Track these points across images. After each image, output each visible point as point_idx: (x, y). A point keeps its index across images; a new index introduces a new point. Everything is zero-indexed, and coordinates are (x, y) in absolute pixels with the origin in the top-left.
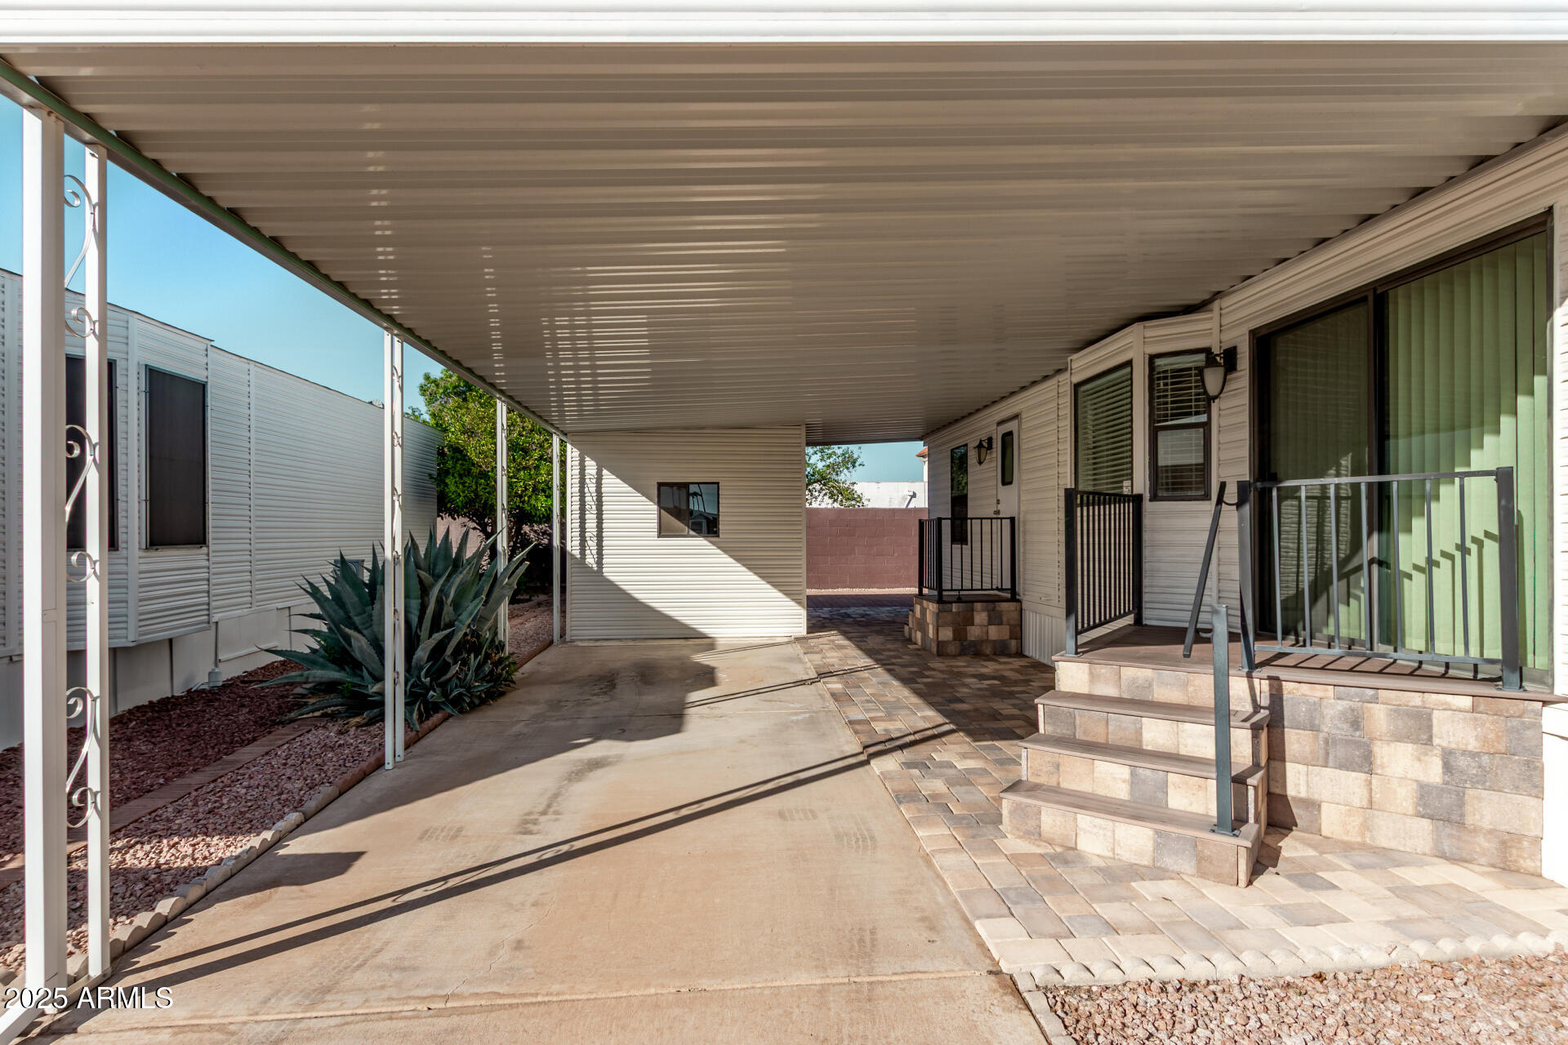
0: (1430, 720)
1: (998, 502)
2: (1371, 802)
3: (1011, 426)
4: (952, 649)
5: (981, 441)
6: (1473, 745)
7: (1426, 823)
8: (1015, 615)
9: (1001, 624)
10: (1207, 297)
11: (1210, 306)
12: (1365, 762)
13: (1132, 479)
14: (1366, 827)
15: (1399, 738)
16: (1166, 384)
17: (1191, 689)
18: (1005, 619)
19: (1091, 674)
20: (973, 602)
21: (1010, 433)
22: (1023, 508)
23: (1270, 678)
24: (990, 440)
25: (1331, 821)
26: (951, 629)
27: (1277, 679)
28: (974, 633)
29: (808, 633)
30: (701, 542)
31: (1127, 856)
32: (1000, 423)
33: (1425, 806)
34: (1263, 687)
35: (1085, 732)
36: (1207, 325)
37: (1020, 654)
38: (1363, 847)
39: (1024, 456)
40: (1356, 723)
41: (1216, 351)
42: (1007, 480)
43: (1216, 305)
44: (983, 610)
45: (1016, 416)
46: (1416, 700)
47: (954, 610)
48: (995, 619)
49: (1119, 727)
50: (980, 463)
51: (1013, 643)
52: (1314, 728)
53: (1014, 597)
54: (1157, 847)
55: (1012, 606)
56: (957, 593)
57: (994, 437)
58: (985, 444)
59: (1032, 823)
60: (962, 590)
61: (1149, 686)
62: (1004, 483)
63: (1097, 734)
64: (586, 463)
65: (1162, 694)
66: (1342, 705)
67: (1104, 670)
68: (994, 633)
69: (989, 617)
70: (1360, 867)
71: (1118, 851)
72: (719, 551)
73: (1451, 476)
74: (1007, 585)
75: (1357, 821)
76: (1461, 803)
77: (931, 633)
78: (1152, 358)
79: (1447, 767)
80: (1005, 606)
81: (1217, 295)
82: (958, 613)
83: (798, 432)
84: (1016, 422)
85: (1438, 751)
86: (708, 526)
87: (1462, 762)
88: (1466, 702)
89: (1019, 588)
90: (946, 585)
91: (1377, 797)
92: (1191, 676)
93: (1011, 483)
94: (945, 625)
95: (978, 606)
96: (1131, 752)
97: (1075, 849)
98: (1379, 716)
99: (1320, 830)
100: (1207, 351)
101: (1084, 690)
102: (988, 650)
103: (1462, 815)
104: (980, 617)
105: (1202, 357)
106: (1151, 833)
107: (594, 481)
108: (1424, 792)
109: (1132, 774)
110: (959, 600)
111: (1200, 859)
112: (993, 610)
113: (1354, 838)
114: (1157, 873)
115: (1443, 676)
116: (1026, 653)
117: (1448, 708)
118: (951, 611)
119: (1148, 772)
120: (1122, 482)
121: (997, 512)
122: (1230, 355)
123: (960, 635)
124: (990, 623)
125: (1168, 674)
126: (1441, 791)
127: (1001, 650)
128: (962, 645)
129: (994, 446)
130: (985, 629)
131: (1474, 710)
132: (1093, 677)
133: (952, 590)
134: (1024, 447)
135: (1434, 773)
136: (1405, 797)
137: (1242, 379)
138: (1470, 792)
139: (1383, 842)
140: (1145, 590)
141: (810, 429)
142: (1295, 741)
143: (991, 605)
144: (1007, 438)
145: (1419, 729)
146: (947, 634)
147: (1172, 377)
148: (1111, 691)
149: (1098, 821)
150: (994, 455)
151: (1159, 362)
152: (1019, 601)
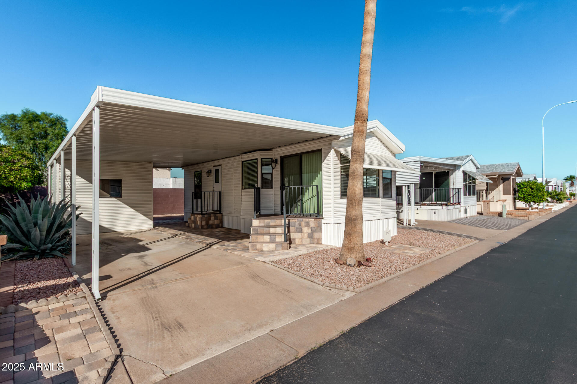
0: (309, 223)
1: (214, 187)
2: (302, 237)
3: (219, 168)
4: (205, 227)
5: (208, 171)
6: (314, 226)
7: (309, 239)
8: (221, 217)
9: (218, 219)
10: (272, 148)
11: (272, 150)
12: (301, 231)
13: (258, 184)
14: (302, 241)
15: (306, 226)
16: (264, 164)
17: (276, 222)
18: (218, 218)
19: (259, 222)
20: (210, 214)
21: (218, 170)
22: (222, 189)
23: (288, 219)
24: (211, 171)
25: (297, 241)
26: (205, 222)
27: (289, 219)
28: (211, 222)
29: (154, 227)
30: (114, 199)
31: (271, 249)
32: (214, 166)
33: (309, 236)
34: (287, 221)
35: (260, 232)
36: (271, 154)
37: (222, 227)
38: (301, 244)
39: (222, 176)
40: (300, 225)
41: (273, 159)
42: (217, 181)
43: (273, 150)
44: (213, 216)
45: (220, 165)
46: (307, 220)
47: (206, 216)
48: (216, 218)
49: (266, 230)
50: (208, 177)
51: (221, 224)
52: (295, 227)
53: (220, 212)
54: (276, 247)
55: (220, 215)
56: (206, 212)
57: (212, 170)
58: (209, 171)
59: (255, 248)
60: (207, 211)
61: (269, 223)
62: (216, 182)
63: (262, 232)
64: (66, 171)
65: (272, 224)
66: (298, 222)
67: (261, 221)
68: (216, 222)
69: (215, 218)
70: (302, 246)
71: (270, 249)
72: (121, 202)
73: (310, 186)
74: (219, 209)
75: (300, 241)
76: (313, 235)
77: (199, 223)
78: (262, 159)
79: (311, 230)
80: (218, 215)
81: (273, 148)
82: (207, 217)
83: (150, 164)
84: (220, 167)
85: (310, 228)
86: (118, 194)
87: (313, 229)
88: (313, 220)
89: (222, 211)
90: (203, 210)
91: (303, 236)
92: (276, 220)
93: (218, 182)
94: (203, 221)
95: (212, 215)
96: (268, 234)
97: (262, 250)
98: (303, 223)
99: (295, 243)
100: (272, 159)
101: (258, 225)
102: (214, 227)
103: (313, 237)
104: (212, 218)
105: (271, 160)
106: (275, 244)
107: (69, 177)
108: (309, 234)
109: (270, 237)
110: (207, 214)
111: (282, 247)
112: (216, 216)
113: (300, 243)
114: (276, 250)
115: (310, 217)
116: (224, 227)
117: (311, 221)
118: (205, 217)
119: (273, 236)
120: (255, 184)
121: (214, 190)
122: (276, 160)
123: (207, 223)
124: (215, 219)
125: (272, 220)
126: (311, 233)
127: (218, 226)
128: (208, 226)
129: (212, 172)
130: (213, 221)
131: (314, 221)
132: (260, 222)
133: (205, 211)
134: (222, 173)
135: (310, 231)
136: (306, 235)
137: (278, 166)
138: (314, 233)
139: (304, 243)
140: (261, 207)
141: (154, 163)
142: (292, 229)
143: (215, 215)
144: (217, 171)
145: (308, 225)
146: (204, 223)
147: (265, 163)
148: (263, 225)
149: (267, 244)
150: (212, 175)
151: (263, 160)
152: (222, 213)
